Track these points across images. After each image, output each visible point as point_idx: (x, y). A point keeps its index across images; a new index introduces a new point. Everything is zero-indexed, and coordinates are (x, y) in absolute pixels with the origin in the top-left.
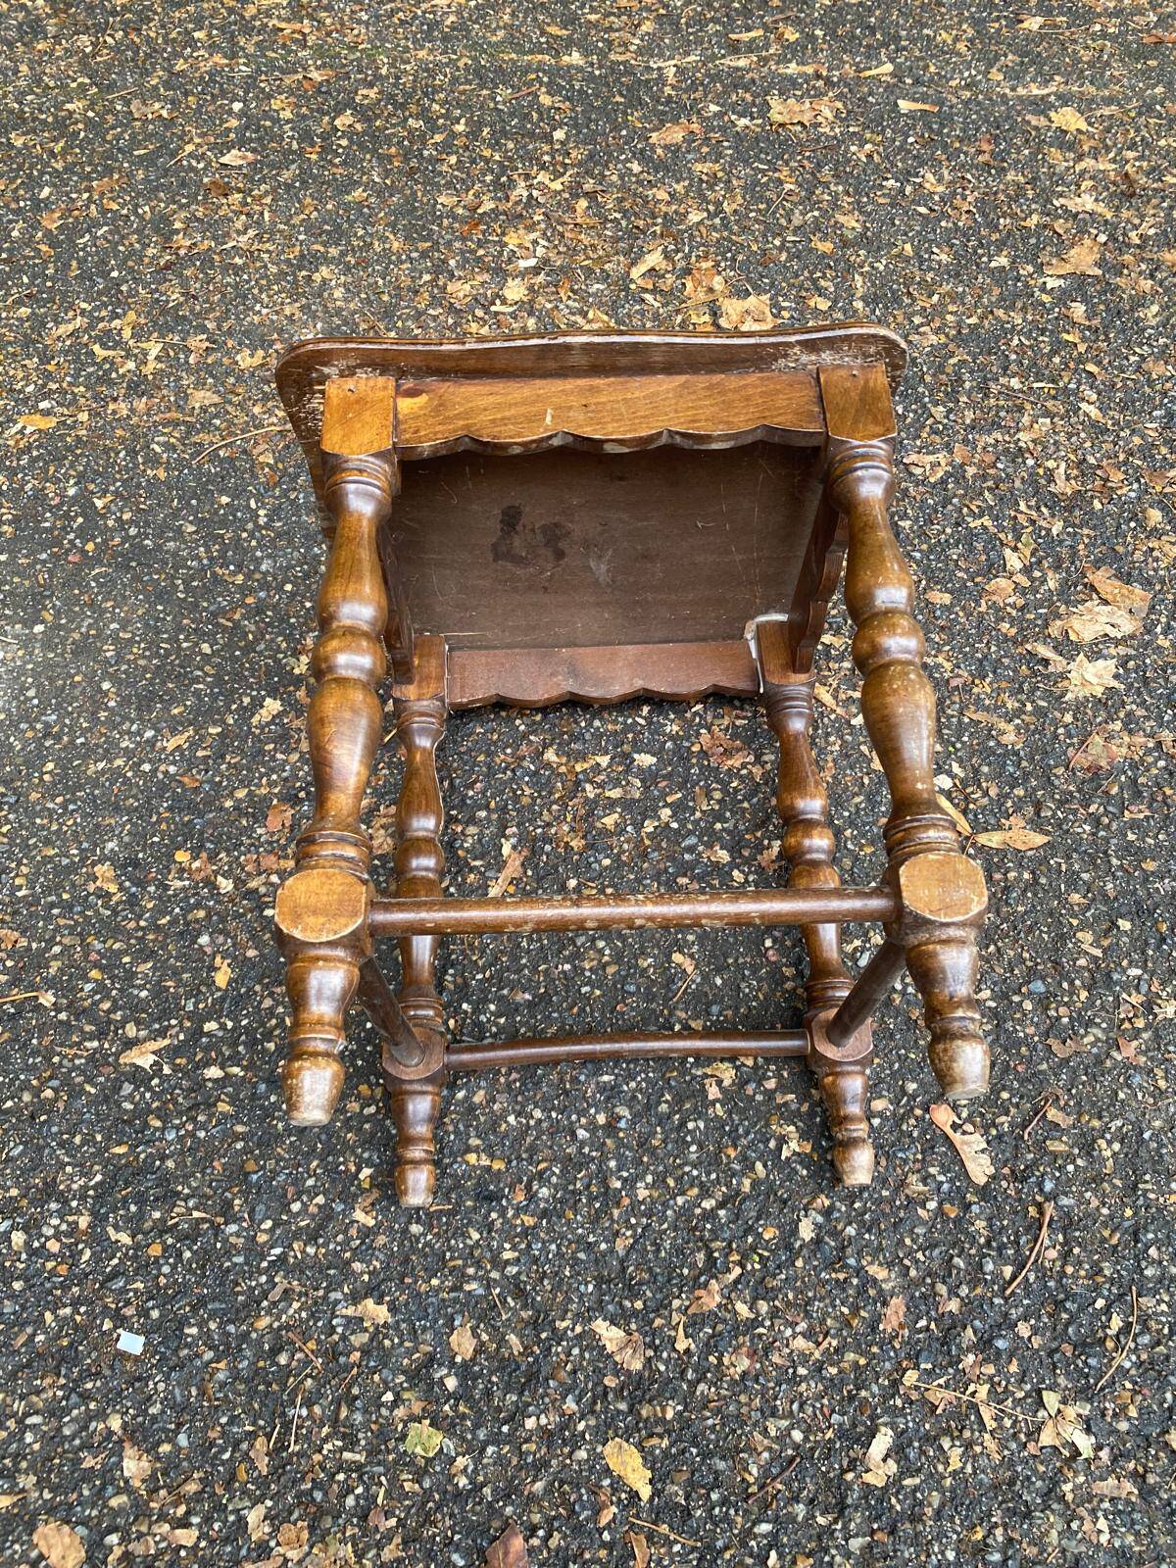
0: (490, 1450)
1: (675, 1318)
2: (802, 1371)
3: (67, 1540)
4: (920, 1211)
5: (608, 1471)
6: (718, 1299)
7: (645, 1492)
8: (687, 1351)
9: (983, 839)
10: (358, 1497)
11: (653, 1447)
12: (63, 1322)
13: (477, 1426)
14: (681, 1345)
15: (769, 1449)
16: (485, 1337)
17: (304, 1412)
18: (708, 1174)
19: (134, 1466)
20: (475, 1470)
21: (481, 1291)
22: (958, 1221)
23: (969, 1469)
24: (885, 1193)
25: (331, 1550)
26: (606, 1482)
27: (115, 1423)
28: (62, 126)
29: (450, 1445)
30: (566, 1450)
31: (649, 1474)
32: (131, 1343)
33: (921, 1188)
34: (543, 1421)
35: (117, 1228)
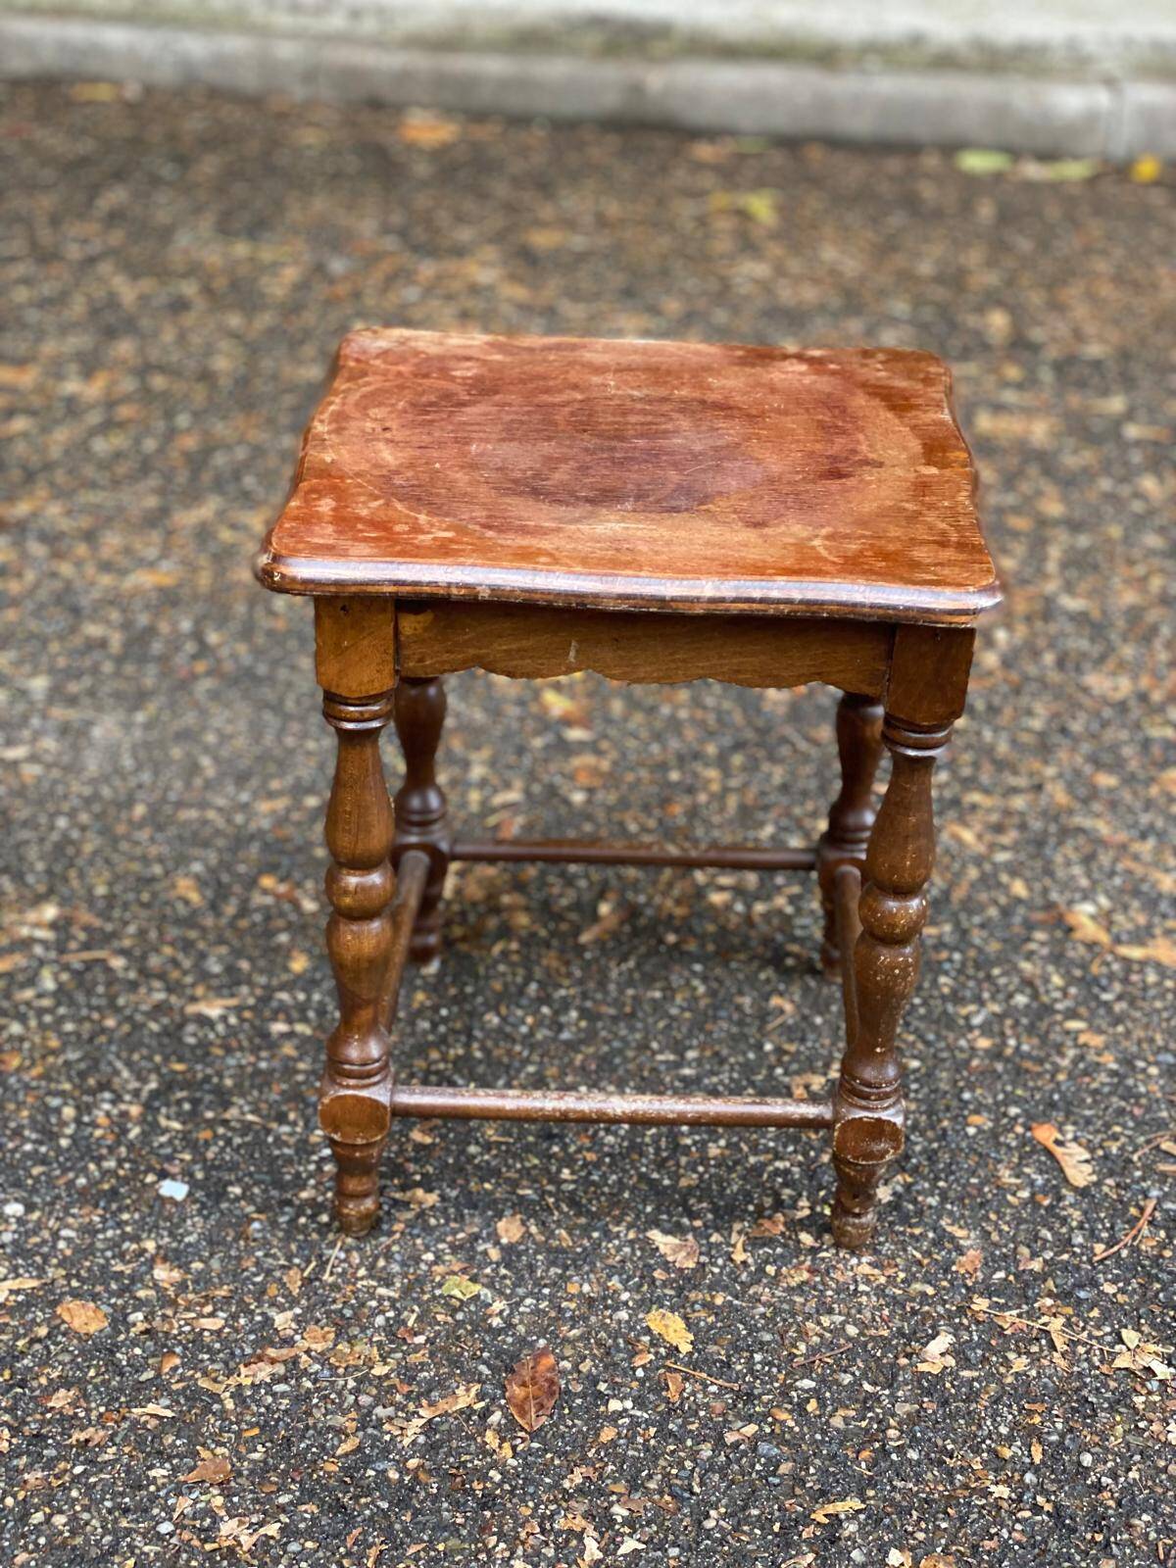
0: (529, 1301)
1: (734, 1238)
2: (862, 1287)
3: (91, 1313)
4: (1010, 1197)
5: (648, 1331)
6: (782, 1228)
7: (685, 1349)
8: (744, 1263)
9: (1125, 951)
10: (388, 1319)
11: (699, 1319)
12: (105, 1173)
13: (515, 1285)
14: (739, 1256)
15: (821, 1336)
16: (534, 1229)
17: (342, 1256)
18: (785, 1146)
19: (162, 1273)
20: (511, 1315)
21: (535, 1197)
22: (1050, 1208)
23: (1033, 1373)
24: (974, 1181)
25: (357, 1349)
26: (646, 1339)
27: (150, 1246)
28: (206, 376)
29: (486, 1294)
30: (608, 1313)
31: (691, 1337)
32: (174, 1189)
33: (1013, 1180)
34: (586, 1288)
35: (168, 1118)
